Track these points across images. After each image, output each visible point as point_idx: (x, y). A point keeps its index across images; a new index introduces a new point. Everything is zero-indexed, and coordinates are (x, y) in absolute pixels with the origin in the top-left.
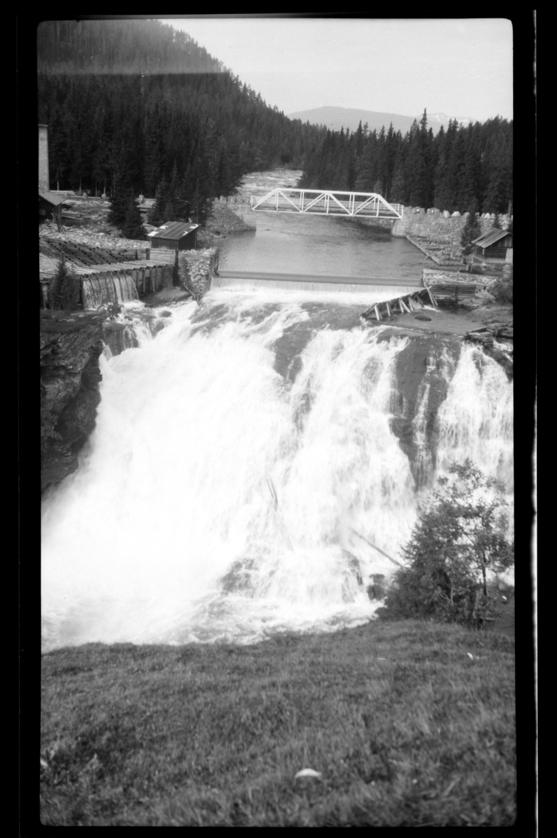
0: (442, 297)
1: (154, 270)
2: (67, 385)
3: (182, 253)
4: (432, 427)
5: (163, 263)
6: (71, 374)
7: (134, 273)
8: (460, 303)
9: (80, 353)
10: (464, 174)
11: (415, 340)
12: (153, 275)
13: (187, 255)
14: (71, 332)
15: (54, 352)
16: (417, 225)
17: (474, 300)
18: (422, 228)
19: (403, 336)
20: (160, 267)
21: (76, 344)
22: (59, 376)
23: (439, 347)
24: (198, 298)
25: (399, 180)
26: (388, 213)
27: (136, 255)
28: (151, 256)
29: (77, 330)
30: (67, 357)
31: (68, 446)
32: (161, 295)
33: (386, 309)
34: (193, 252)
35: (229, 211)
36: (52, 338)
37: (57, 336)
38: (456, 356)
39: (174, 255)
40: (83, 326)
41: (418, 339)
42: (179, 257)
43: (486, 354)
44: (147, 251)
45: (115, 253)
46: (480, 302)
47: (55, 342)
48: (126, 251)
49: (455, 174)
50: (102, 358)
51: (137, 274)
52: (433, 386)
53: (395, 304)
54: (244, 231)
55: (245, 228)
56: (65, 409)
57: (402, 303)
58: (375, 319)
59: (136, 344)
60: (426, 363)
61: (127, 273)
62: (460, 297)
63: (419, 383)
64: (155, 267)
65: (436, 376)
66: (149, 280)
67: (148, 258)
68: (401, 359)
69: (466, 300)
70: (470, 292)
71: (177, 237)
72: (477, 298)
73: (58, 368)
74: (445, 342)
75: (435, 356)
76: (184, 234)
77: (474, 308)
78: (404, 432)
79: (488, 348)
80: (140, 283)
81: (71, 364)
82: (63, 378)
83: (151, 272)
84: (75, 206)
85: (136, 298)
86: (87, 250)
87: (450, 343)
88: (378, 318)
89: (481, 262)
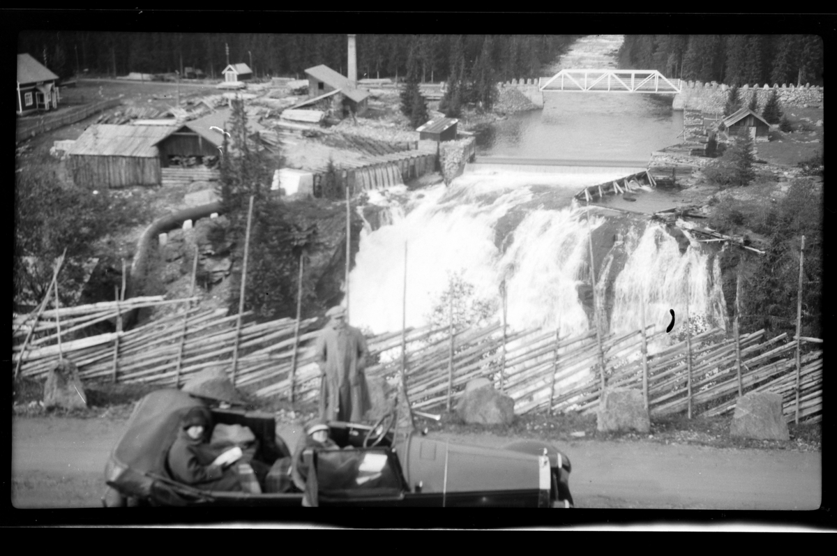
0: (660, 177)
1: (417, 160)
2: (325, 257)
3: (443, 144)
4: (609, 292)
5: (427, 153)
6: (327, 248)
7: (400, 163)
8: (677, 182)
9: (335, 232)
10: (752, 46)
11: (611, 219)
12: (417, 163)
13: (446, 146)
14: (326, 218)
15: (315, 233)
16: (695, 99)
17: (689, 180)
18: (700, 101)
19: (600, 216)
20: (423, 156)
21: (332, 226)
22: (319, 250)
23: (627, 226)
24: (448, 183)
25: (691, 52)
26: (667, 88)
27: (408, 146)
28: (419, 146)
29: (332, 216)
30: (324, 236)
31: (324, 302)
32: (422, 180)
33: (598, 191)
34: (453, 142)
35: (519, 93)
36: (313, 223)
37: (317, 220)
38: (641, 233)
39: (436, 146)
40: (337, 213)
41: (612, 218)
42: (441, 147)
43: (668, 232)
44: (416, 143)
45: (392, 144)
46: (694, 182)
47: (315, 226)
48: (400, 143)
49: (743, 46)
50: (363, 233)
51: (403, 163)
52: (615, 258)
53: (608, 187)
54: (531, 110)
55: (533, 107)
56: (324, 274)
57: (616, 185)
58: (585, 200)
59: (391, 223)
60: (615, 239)
61: (395, 163)
62: (677, 177)
63: (605, 255)
64: (418, 157)
65: (620, 250)
66: (413, 168)
67: (417, 148)
68: (595, 235)
69: (682, 180)
70: (686, 173)
71: (438, 131)
72: (692, 178)
73: (319, 244)
74: (633, 221)
75: (622, 234)
76: (445, 129)
77: (687, 188)
78: (586, 297)
79: (670, 226)
80: (405, 171)
81: (328, 241)
82: (323, 251)
83: (415, 161)
84: (382, 97)
85: (401, 182)
86: (372, 142)
87: (638, 222)
88: (588, 200)
89: (726, 139)
